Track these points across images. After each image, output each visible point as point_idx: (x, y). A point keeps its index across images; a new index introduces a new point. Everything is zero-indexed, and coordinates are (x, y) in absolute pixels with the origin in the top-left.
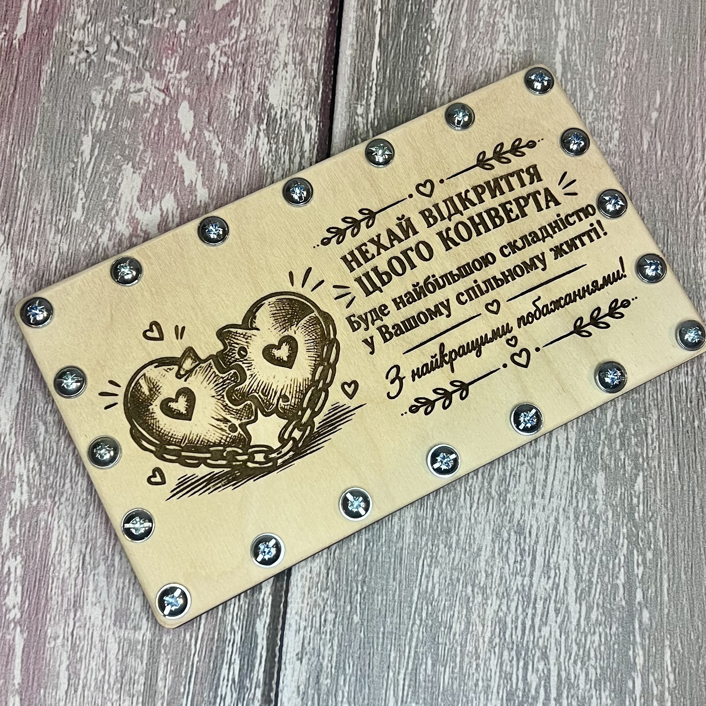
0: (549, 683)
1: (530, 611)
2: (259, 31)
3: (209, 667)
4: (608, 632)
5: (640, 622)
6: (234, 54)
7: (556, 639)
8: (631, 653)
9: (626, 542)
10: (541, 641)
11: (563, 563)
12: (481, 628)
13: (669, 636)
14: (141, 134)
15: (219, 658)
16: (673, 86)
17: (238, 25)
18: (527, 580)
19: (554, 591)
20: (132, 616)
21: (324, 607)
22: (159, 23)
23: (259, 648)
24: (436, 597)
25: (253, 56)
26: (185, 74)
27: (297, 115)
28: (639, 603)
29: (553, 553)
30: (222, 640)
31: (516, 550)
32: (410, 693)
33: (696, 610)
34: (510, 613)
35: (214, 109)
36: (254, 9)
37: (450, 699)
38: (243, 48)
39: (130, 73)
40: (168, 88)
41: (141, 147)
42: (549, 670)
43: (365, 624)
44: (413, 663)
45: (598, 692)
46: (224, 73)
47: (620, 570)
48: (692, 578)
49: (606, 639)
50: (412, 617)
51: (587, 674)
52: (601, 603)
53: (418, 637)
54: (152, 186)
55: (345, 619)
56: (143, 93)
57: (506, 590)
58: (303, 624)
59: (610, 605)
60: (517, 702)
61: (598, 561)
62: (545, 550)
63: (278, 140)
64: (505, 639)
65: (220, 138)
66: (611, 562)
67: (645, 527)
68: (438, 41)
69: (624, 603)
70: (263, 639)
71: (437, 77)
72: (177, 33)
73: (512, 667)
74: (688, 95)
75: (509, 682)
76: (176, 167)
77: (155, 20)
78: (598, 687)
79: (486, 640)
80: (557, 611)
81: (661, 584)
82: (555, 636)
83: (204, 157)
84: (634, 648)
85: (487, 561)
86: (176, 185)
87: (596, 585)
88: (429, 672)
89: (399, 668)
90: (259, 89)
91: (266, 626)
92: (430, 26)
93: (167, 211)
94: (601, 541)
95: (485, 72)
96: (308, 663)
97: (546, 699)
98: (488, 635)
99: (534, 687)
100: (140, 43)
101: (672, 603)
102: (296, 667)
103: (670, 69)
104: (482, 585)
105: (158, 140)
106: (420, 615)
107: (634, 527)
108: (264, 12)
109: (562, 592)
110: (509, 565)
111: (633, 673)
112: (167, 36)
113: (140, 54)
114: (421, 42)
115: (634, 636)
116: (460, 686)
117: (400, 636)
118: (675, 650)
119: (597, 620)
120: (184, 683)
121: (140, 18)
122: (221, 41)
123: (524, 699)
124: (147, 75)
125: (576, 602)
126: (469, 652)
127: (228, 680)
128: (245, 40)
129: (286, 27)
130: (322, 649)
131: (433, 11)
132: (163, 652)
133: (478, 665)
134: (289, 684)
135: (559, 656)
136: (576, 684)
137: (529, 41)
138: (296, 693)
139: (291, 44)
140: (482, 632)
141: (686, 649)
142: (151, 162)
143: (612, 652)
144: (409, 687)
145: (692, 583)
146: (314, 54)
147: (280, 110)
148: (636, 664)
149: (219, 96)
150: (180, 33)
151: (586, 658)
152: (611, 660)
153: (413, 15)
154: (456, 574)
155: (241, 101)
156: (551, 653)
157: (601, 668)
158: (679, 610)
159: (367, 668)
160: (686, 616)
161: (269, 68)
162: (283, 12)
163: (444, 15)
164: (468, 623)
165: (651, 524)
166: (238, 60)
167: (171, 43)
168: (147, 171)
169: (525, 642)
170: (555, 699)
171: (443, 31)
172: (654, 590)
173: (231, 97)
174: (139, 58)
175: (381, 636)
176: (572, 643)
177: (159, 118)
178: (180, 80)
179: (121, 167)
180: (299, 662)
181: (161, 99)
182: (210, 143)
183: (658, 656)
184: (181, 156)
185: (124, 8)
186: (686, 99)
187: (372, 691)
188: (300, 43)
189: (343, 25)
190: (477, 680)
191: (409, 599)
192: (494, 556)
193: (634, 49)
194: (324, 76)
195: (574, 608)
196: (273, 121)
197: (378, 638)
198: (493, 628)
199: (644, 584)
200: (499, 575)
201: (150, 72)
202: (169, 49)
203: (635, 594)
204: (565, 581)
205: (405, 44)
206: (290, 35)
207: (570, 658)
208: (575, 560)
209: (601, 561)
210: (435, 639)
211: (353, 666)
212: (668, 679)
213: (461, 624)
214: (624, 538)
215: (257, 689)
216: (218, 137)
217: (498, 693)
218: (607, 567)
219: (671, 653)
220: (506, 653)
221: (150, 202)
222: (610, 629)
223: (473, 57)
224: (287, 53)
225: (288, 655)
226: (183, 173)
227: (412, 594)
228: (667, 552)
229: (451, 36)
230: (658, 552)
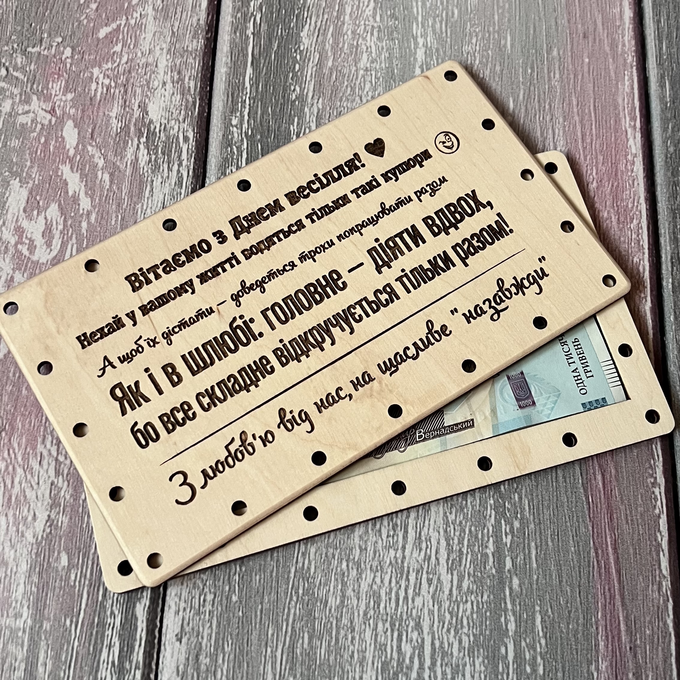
0: (423, 652)
1: (403, 584)
2: (139, 54)
3: (89, 650)
4: (480, 600)
5: (511, 589)
6: (116, 77)
7: (429, 609)
8: (503, 619)
9: (493, 512)
10: (414, 612)
11: (434, 536)
12: (356, 601)
13: (539, 602)
14: (28, 151)
15: (99, 641)
16: (524, 94)
17: (120, 50)
18: (399, 554)
19: (426, 563)
20: (14, 604)
21: (203, 589)
22: (46, 50)
23: (139, 630)
24: (312, 574)
25: (134, 77)
26: (70, 96)
27: (175, 128)
28: (509, 571)
29: (424, 526)
30: (102, 625)
31: (389, 525)
32: (288, 668)
33: (564, 575)
34: (384, 586)
35: (97, 127)
36: (136, 36)
37: (327, 671)
38: (124, 70)
39: (18, 96)
40: (53, 109)
41: (28, 164)
42: (423, 640)
43: (244, 603)
44: (291, 638)
45: (471, 659)
46: (106, 94)
47: (489, 540)
48: (558, 545)
49: (478, 607)
50: (289, 594)
51: (460, 642)
52: (472, 572)
53: (295, 614)
54: (38, 198)
55: (224, 599)
56: (31, 115)
57: (380, 563)
58: (182, 605)
59: (481, 573)
60: (391, 672)
61: (467, 532)
62: (416, 524)
63: (157, 152)
64: (379, 611)
65: (103, 152)
66: (480, 532)
67: (511, 498)
68: (307, 61)
69: (494, 571)
70: (143, 622)
71: (306, 91)
72: (63, 59)
73: (386, 637)
74: (539, 101)
75: (384, 653)
76: (61, 180)
77: (42, 48)
78: (471, 655)
79: (361, 613)
80: (430, 582)
81: (529, 551)
82: (428, 606)
83: (87, 169)
84: (505, 615)
85: (360, 537)
86: (60, 195)
87: (467, 555)
88: (306, 646)
89: (277, 644)
90: (139, 106)
91: (146, 609)
92: (299, 47)
93: (52, 219)
94: (469, 513)
95: (351, 86)
96: (188, 643)
97: (420, 668)
98: (363, 607)
99: (408, 656)
100: (28, 69)
101: (540, 570)
102: (175, 647)
103: (521, 79)
104: (356, 560)
105: (45, 156)
106: (297, 593)
107: (500, 498)
108: (145, 38)
109: (434, 563)
110: (382, 540)
111: (505, 639)
112: (54, 62)
113: (28, 79)
114: (291, 61)
115: (505, 603)
116: (336, 659)
117: (277, 613)
118: (545, 615)
119: (468, 588)
120: (64, 668)
121: (28, 46)
122: (105, 65)
123: (399, 669)
124: (35, 98)
125: (448, 572)
126: (344, 625)
127: (108, 663)
128: (127, 63)
129: (165, 51)
130: (201, 629)
131: (302, 34)
132: (43, 638)
133: (353, 638)
134: (168, 664)
135: (433, 626)
136: (449, 652)
137: (390, 59)
138: (175, 673)
139: (170, 65)
140: (357, 605)
141: (556, 614)
142: (37, 176)
143: (484, 619)
144: (287, 662)
145: (559, 549)
146: (191, 73)
147: (159, 124)
148: (507, 629)
149: (101, 114)
150: (66, 59)
151: (459, 626)
152: (484, 627)
153: (283, 38)
154: (331, 550)
155: (122, 118)
156: (425, 623)
157: (474, 635)
158: (548, 577)
159: (246, 645)
160: (554, 582)
161: (148, 87)
162: (162, 37)
163: (311, 37)
164: (343, 596)
165: (516, 495)
166: (119, 82)
167: (57, 68)
168: (33, 185)
169: (399, 613)
170: (429, 668)
171: (311, 52)
172: (522, 557)
173: (113, 114)
174: (27, 82)
175: (259, 613)
176: (445, 612)
177: (45, 136)
178: (66, 101)
179: (9, 182)
180: (179, 642)
181: (48, 119)
182: (93, 156)
183: (529, 622)
184: (66, 170)
185: (13, 37)
186: (537, 105)
187: (250, 668)
188: (178, 64)
189: (218, 47)
190: (353, 652)
191: (286, 577)
192: (368, 531)
193: (487, 61)
194: (200, 92)
195: (446, 578)
196: (153, 134)
197: (256, 616)
198: (368, 601)
199: (512, 552)
200: (372, 549)
201: (37, 95)
202: (55, 74)
203: (505, 562)
204: (437, 553)
205: (276, 62)
206: (168, 57)
207: (443, 627)
208: (446, 531)
209: (470, 531)
210: (311, 615)
211: (232, 644)
212: (540, 644)
213: (336, 598)
214: (491, 509)
215: (137, 671)
216: (101, 150)
217: (373, 664)
218: (476, 537)
219: (542, 618)
220: (380, 625)
221: (35, 212)
222: (482, 597)
223: (339, 74)
224: (166, 73)
225: (168, 636)
226: (67, 184)
227: (290, 572)
228: (534, 521)
229: (318, 56)
230: (525, 521)
